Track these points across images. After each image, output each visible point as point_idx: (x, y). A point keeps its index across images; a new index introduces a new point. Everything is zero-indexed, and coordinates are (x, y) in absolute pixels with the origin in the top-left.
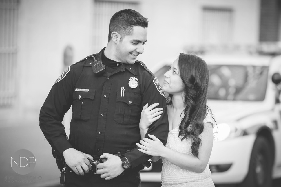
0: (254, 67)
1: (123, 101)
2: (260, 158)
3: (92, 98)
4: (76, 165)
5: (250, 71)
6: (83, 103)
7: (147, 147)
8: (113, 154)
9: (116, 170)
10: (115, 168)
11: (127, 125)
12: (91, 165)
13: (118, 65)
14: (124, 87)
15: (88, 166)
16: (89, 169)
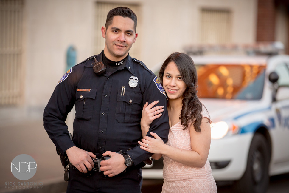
0: (251, 66)
1: (123, 100)
2: (257, 155)
3: (94, 98)
4: (80, 163)
5: (248, 70)
6: (85, 102)
7: (148, 145)
8: (116, 152)
9: (119, 167)
10: (118, 165)
11: (127, 123)
12: (94, 162)
13: (118, 64)
14: (124, 87)
15: (90, 163)
16: (92, 166)
